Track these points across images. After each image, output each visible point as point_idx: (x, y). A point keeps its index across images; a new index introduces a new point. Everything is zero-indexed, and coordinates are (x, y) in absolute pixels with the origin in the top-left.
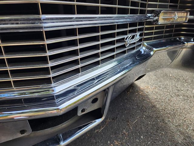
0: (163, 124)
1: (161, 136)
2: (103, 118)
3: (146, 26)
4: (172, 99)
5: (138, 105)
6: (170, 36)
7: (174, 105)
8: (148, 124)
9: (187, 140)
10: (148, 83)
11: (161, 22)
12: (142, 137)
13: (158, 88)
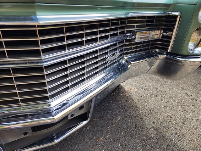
0: (141, 121)
1: (138, 132)
2: (88, 120)
3: (126, 43)
4: (151, 100)
5: (121, 105)
6: (148, 49)
7: (152, 105)
8: (128, 122)
9: (159, 134)
10: (132, 85)
11: (137, 40)
12: (122, 133)
13: (141, 89)
